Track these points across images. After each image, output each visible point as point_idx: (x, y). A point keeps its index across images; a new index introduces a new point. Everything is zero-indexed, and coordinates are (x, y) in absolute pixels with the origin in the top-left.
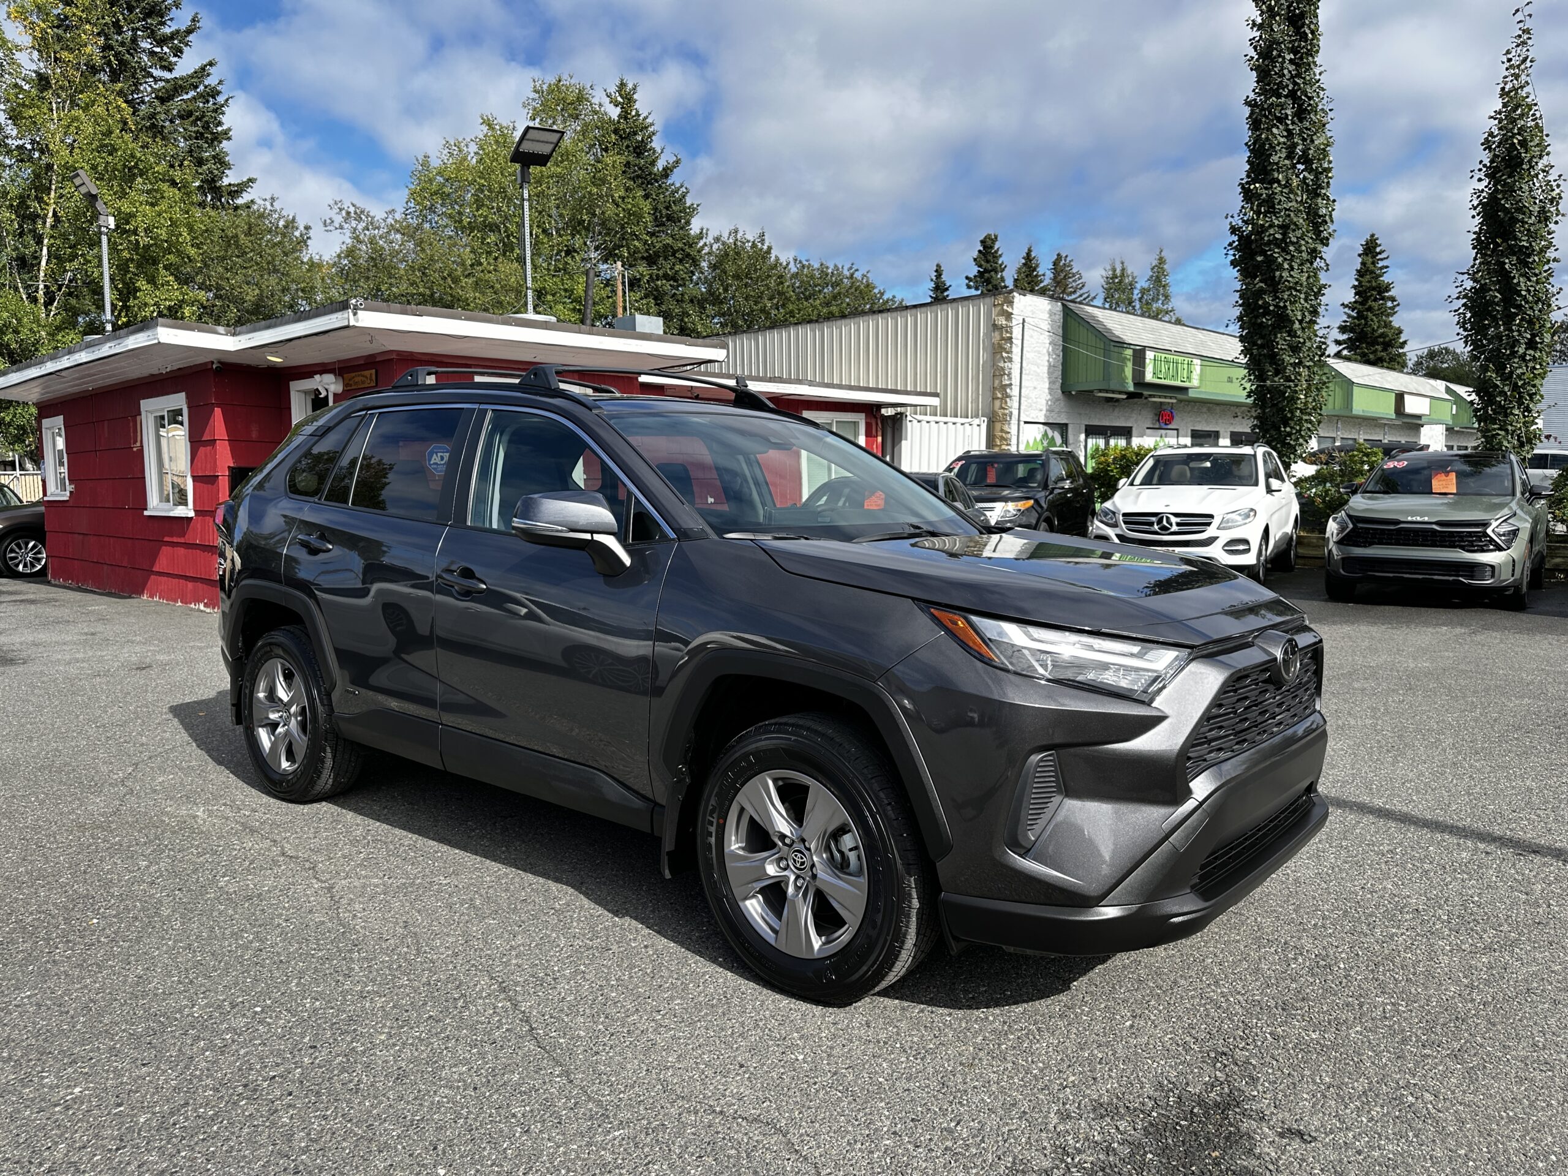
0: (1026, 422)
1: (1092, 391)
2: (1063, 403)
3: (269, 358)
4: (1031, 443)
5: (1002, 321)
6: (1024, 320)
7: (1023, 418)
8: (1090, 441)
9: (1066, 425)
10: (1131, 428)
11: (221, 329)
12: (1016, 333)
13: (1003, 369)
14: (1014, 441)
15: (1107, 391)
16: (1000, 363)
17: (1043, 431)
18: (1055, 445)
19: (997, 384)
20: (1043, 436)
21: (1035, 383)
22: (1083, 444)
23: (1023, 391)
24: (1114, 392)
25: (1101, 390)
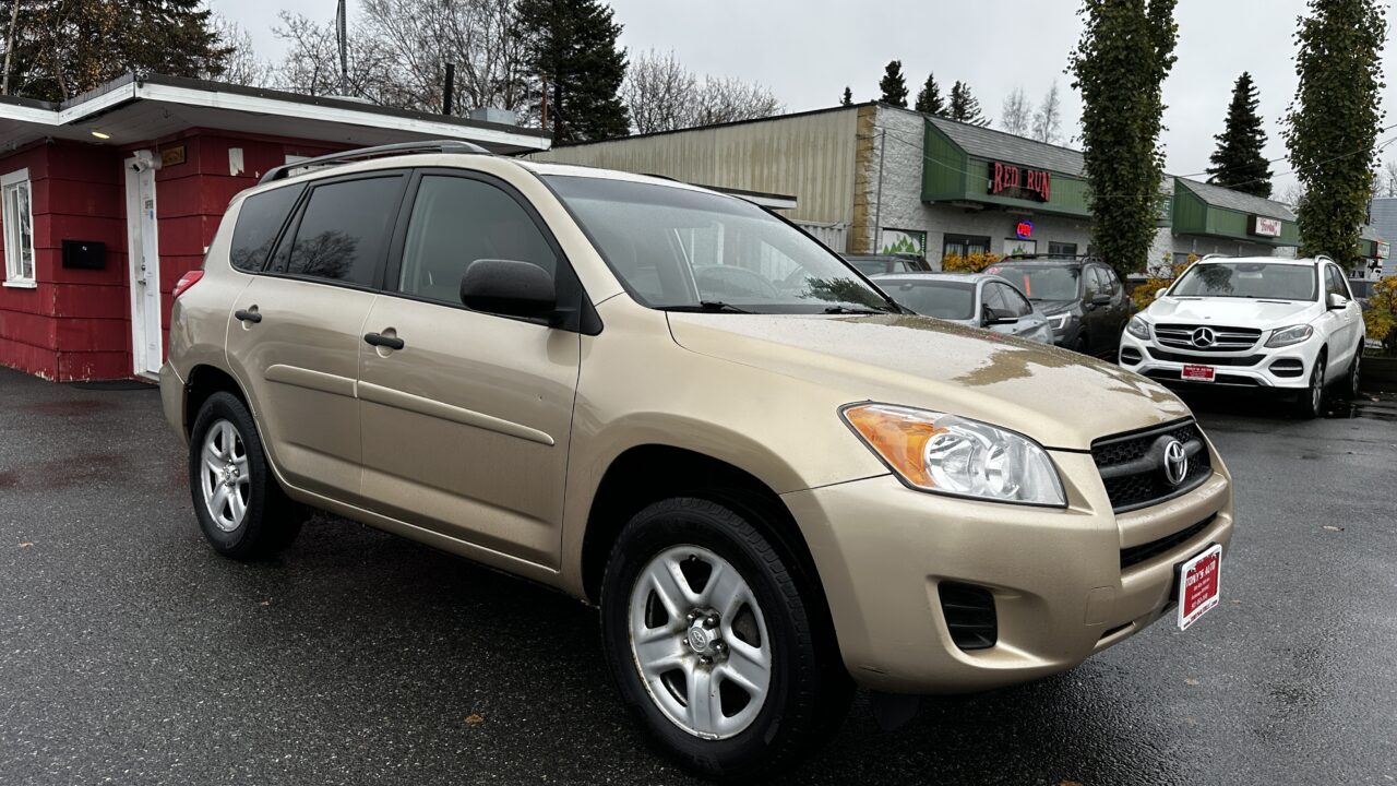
0: (885, 229)
1: (949, 202)
2: (922, 212)
3: (94, 134)
4: (890, 249)
5: (864, 132)
6: (884, 132)
7: (882, 224)
8: (948, 248)
9: (925, 233)
10: (989, 238)
11: (46, 104)
12: (877, 143)
13: (865, 177)
14: (872, 246)
15: (965, 201)
16: (862, 171)
17: (902, 238)
18: (913, 251)
19: (859, 192)
20: (901, 243)
21: (895, 192)
22: (941, 250)
23: (882, 198)
24: (971, 202)
25: (958, 201)
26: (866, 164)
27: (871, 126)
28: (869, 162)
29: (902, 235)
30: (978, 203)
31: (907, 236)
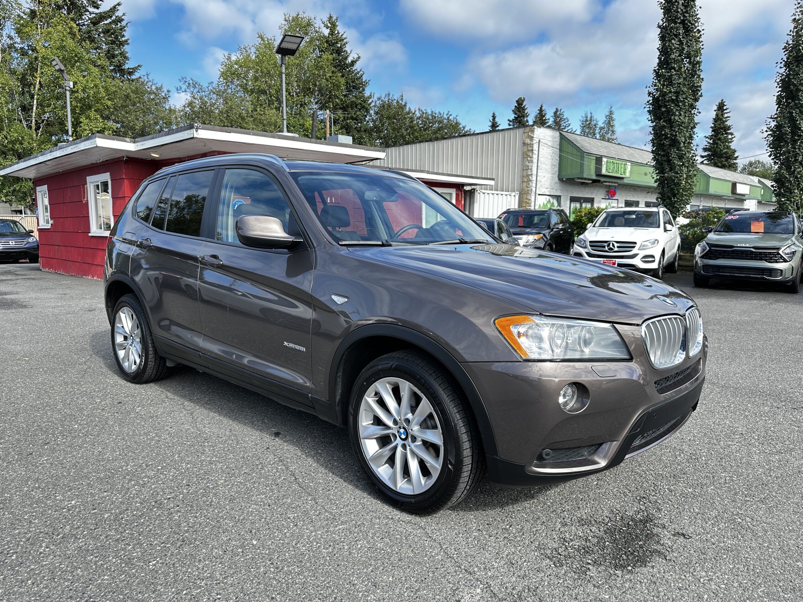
0: (539, 195)
1: (574, 179)
2: (558, 185)
3: (152, 155)
4: (542, 206)
5: (528, 141)
6: (539, 141)
7: (538, 192)
8: (572, 205)
9: (560, 196)
10: (594, 198)
11: (128, 140)
12: (535, 147)
13: (528, 166)
14: (533, 204)
15: (582, 179)
16: (527, 164)
17: (548, 200)
18: (554, 206)
19: (525, 174)
20: (548, 202)
21: (545, 174)
22: (569, 206)
23: (538, 178)
24: (585, 179)
25: (578, 178)
26: (529, 159)
27: (532, 138)
28: (531, 158)
29: (547, 197)
30: (589, 179)
31: (550, 198)
